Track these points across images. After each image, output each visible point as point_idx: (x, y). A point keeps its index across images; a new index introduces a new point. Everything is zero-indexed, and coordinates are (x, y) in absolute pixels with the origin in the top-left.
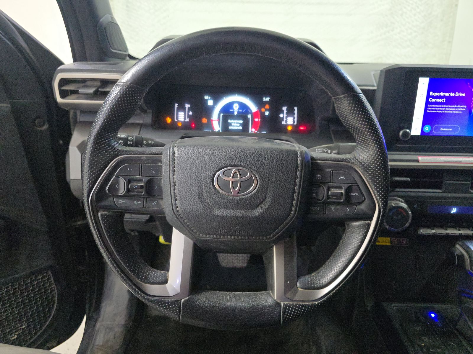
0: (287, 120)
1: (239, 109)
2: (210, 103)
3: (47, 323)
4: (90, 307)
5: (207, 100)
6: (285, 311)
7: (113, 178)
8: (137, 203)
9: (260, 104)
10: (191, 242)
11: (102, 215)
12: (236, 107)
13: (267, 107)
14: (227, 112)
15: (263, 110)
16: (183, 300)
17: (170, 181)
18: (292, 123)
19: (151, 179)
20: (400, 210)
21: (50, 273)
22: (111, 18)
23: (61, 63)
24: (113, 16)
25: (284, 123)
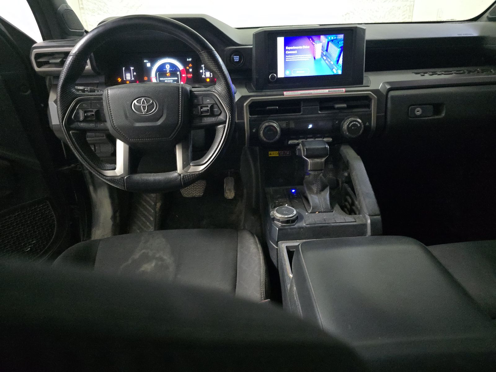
0: (205, 74)
1: (170, 68)
2: (149, 65)
3: (52, 240)
4: (84, 235)
5: (146, 63)
6: (183, 178)
7: (75, 111)
8: (92, 125)
9: (185, 63)
10: (127, 146)
11: (72, 133)
12: (168, 67)
13: (190, 65)
14: (161, 72)
15: (188, 68)
16: (125, 178)
17: (108, 109)
18: (209, 76)
19: (97, 110)
20: (271, 127)
21: (48, 203)
22: (65, 6)
23: (34, 42)
24: (68, 4)
25: (203, 76)
